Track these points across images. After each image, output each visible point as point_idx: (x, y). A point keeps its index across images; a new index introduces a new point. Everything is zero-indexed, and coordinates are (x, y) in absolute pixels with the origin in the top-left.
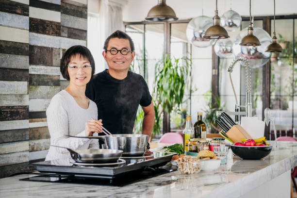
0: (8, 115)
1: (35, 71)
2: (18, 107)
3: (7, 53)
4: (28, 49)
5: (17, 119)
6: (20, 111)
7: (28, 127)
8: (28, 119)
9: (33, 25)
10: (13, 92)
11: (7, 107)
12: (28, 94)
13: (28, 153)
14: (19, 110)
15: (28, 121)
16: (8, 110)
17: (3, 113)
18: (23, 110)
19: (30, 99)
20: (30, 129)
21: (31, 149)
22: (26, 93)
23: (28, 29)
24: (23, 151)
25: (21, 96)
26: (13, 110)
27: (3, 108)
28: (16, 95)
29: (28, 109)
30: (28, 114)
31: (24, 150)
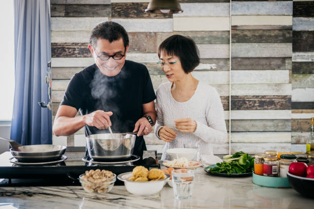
0: (256, 105)
1: (303, 59)
2: (271, 97)
3: (255, 43)
4: (291, 35)
5: (271, 109)
6: (276, 101)
7: (290, 118)
8: (289, 109)
9: (301, 9)
10: (264, 82)
11: (254, 96)
12: (290, 83)
13: (290, 145)
14: (273, 100)
15: (290, 111)
16: (256, 100)
17: (247, 102)
18: (280, 100)
19: (293, 88)
20: (294, 120)
21: (294, 141)
22: (288, 82)
23: (292, 13)
24: (281, 143)
25: (278, 85)
26: (263, 100)
27: (248, 97)
28: (269, 85)
29: (290, 99)
30: (290, 105)
31: (283, 141)
